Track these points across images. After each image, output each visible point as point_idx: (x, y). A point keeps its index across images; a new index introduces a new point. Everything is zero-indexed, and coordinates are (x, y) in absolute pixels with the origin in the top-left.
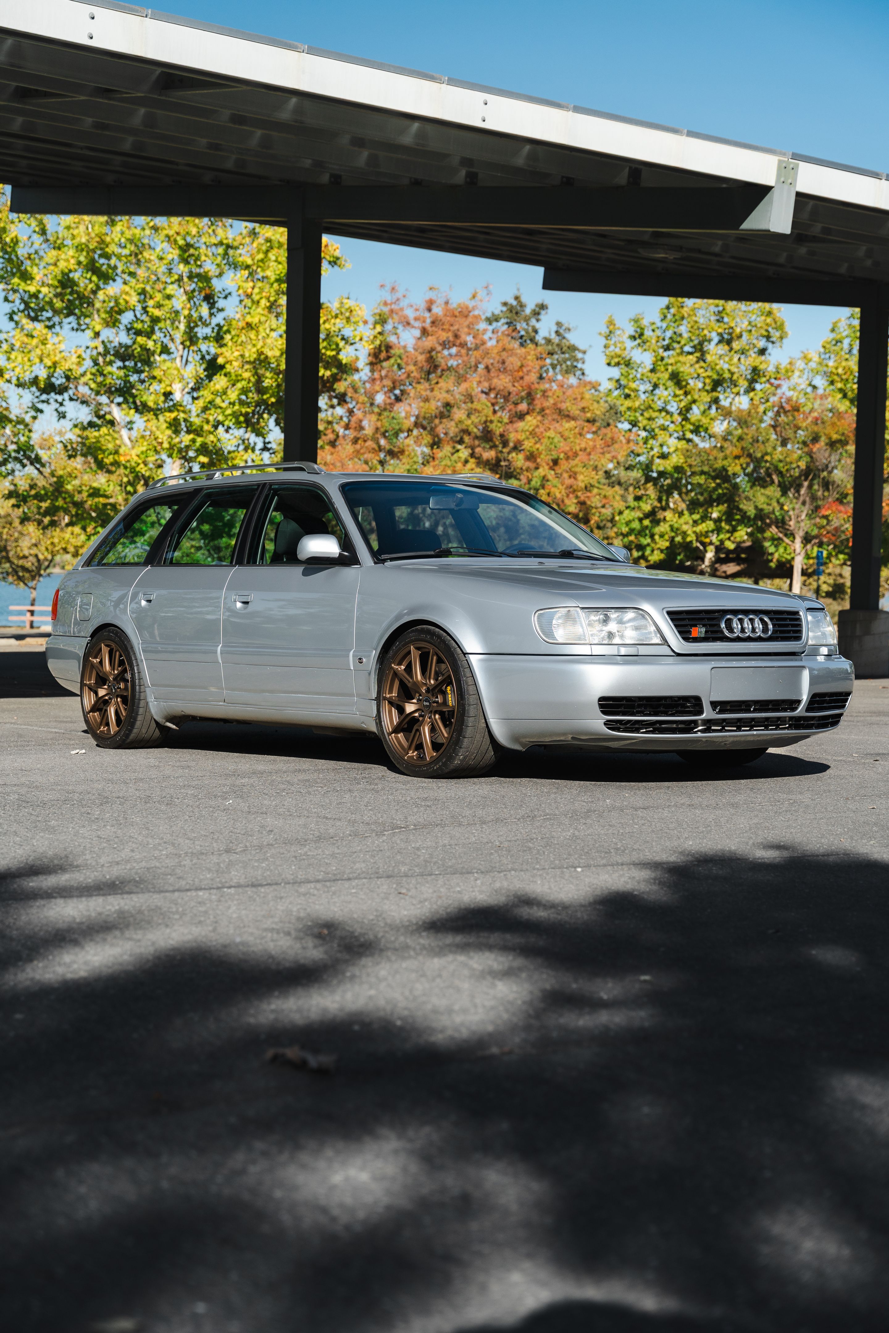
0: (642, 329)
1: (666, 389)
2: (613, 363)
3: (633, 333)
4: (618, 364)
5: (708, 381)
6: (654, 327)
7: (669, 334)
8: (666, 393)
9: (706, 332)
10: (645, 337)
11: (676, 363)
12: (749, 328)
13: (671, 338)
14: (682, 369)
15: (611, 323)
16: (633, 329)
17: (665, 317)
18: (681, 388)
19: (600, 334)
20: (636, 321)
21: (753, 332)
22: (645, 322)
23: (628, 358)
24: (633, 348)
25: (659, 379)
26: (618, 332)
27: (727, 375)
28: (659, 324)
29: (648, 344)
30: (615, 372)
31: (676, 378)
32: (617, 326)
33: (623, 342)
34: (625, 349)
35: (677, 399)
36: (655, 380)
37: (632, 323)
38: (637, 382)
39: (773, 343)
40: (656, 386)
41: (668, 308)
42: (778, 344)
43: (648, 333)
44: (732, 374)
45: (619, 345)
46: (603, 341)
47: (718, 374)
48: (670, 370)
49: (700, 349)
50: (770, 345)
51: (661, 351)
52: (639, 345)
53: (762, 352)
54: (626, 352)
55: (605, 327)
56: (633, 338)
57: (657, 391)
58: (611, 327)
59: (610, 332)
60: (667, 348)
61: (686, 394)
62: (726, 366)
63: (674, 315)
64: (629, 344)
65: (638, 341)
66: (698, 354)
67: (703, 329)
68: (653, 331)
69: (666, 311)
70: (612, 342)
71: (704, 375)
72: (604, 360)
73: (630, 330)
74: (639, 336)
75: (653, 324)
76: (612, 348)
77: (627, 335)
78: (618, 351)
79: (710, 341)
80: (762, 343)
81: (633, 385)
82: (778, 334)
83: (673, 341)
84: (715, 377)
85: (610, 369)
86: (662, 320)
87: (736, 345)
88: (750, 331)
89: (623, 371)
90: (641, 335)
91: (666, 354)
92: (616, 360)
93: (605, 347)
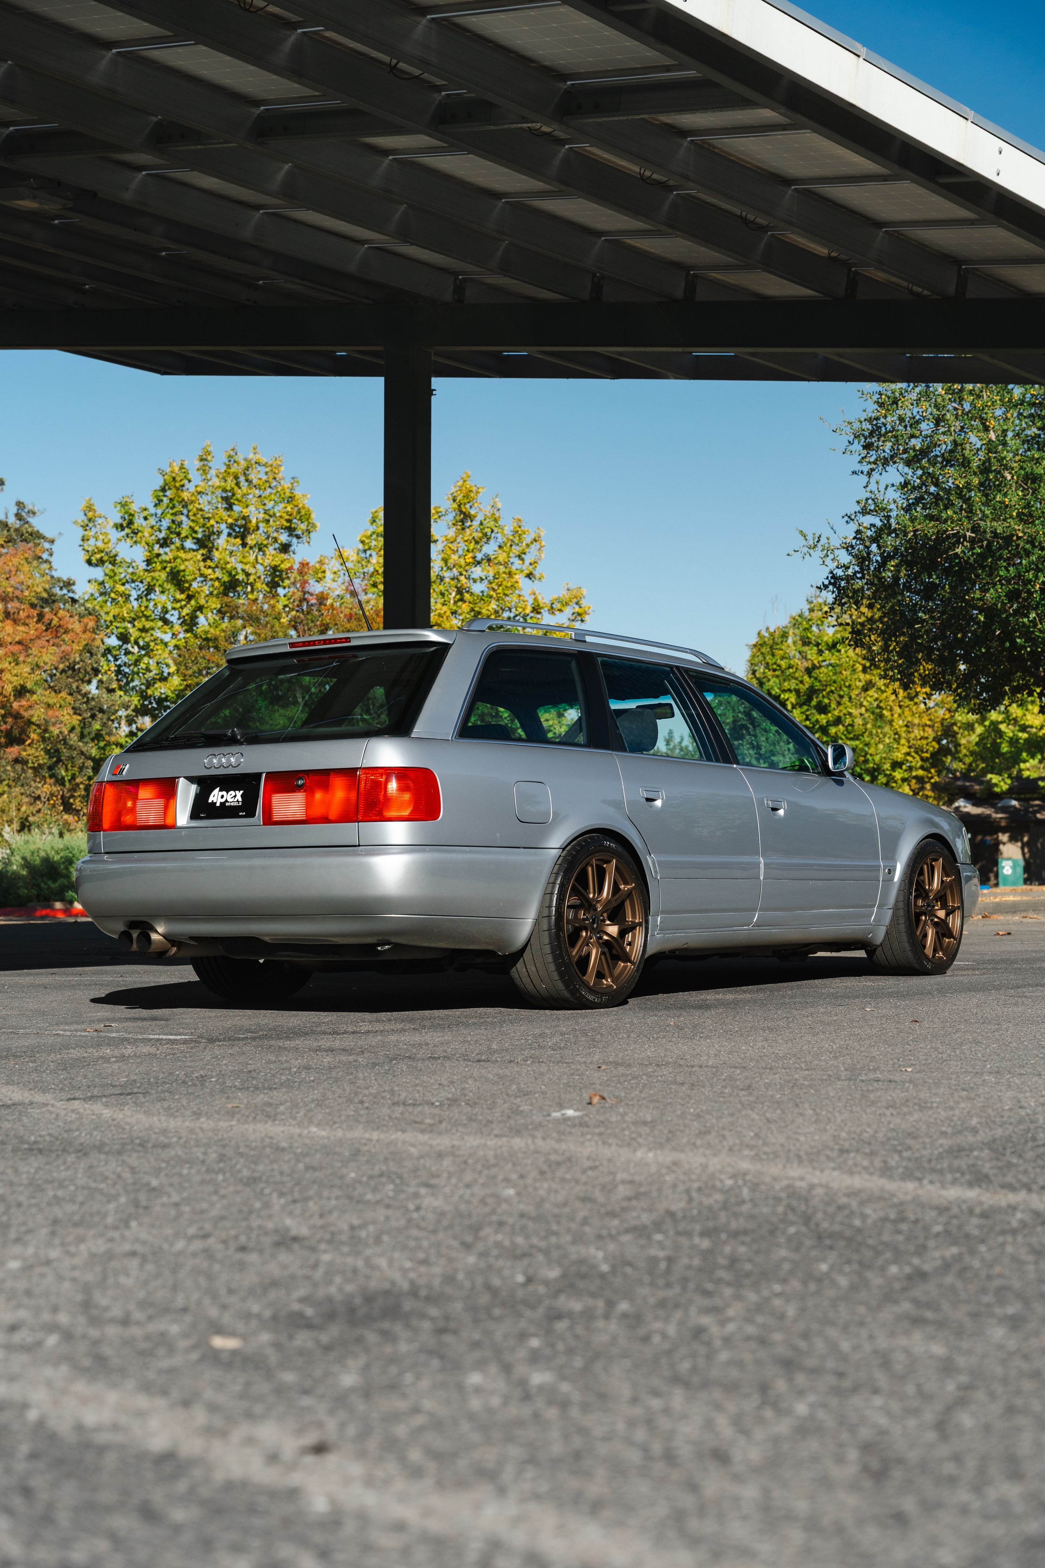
0: (131, 515)
1: (163, 592)
2: (94, 561)
3: (119, 521)
4: (101, 562)
5: (217, 584)
6: (145, 513)
7: (166, 523)
8: (164, 598)
9: (212, 522)
10: (135, 526)
11: (175, 559)
12: (267, 517)
13: (169, 528)
14: (182, 567)
15: (90, 508)
16: (120, 515)
17: (160, 501)
18: (182, 592)
19: (75, 522)
20: (124, 505)
21: (271, 522)
22: (134, 507)
23: (112, 555)
24: (119, 540)
25: (153, 578)
26: (100, 521)
27: (241, 577)
28: (152, 510)
29: (140, 534)
30: (98, 573)
31: (177, 579)
32: (98, 513)
33: (106, 534)
34: (109, 540)
35: (178, 605)
36: (149, 579)
37: (119, 507)
38: (127, 586)
39: (298, 537)
40: (150, 589)
41: (163, 490)
42: (305, 538)
43: (139, 522)
44: (248, 575)
45: (101, 537)
46: (81, 532)
47: (230, 574)
48: (168, 569)
49: (205, 543)
50: (295, 540)
51: (157, 547)
52: (127, 535)
53: (285, 548)
54: (110, 545)
55: (82, 513)
56: (121, 527)
57: (152, 596)
58: (90, 514)
59: (90, 520)
60: (165, 543)
61: (190, 598)
62: (239, 567)
63: (171, 500)
64: (114, 535)
65: (127, 531)
66: (204, 551)
67: (209, 519)
68: (146, 518)
69: (161, 494)
70: (92, 533)
71: (212, 577)
72: (84, 557)
73: (116, 517)
74: (127, 525)
75: (146, 510)
76: (92, 541)
77: (112, 524)
78: (100, 544)
79: (219, 533)
80: (284, 538)
81: (121, 589)
82: (303, 526)
83: (171, 533)
84: (226, 578)
85: (92, 568)
86: (156, 505)
87: (251, 540)
88: (268, 521)
89: (107, 571)
90: (131, 523)
91: (162, 551)
92: (98, 556)
93: (83, 539)
